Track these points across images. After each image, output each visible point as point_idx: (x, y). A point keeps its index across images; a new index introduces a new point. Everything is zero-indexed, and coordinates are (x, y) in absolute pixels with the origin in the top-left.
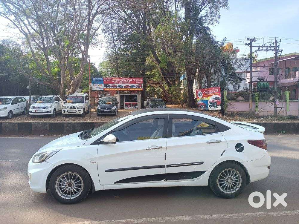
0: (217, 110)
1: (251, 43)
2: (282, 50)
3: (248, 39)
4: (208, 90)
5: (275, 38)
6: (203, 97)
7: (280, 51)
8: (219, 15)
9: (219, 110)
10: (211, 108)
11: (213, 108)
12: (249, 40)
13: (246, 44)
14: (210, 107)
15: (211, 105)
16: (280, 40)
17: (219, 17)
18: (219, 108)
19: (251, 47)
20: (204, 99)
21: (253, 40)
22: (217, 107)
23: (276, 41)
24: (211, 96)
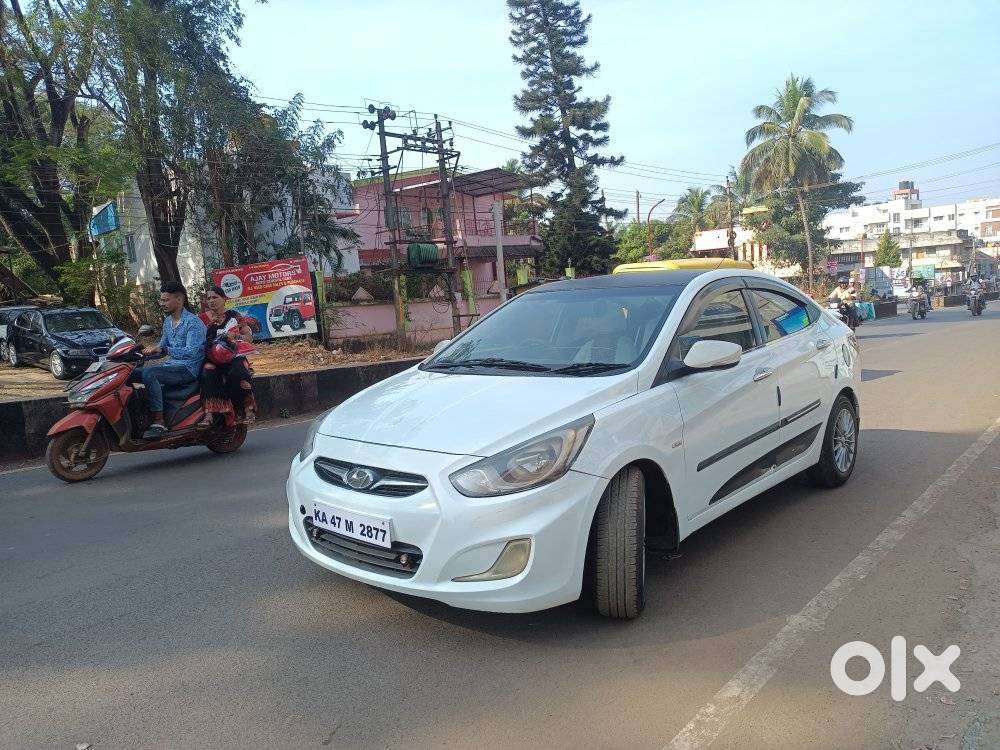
0: (304, 336)
1: (381, 122)
2: (458, 154)
3: (372, 109)
4: (262, 269)
5: (436, 116)
6: (245, 293)
7: (453, 156)
8: (238, 14)
9: (312, 335)
10: (278, 329)
11: (287, 330)
12: (376, 112)
13: (366, 125)
14: (277, 326)
15: (277, 319)
16: (450, 122)
17: (238, 21)
18: (311, 327)
19: (383, 134)
20: (250, 301)
21: (387, 114)
22: (302, 326)
23: (438, 124)
24: (277, 288)
